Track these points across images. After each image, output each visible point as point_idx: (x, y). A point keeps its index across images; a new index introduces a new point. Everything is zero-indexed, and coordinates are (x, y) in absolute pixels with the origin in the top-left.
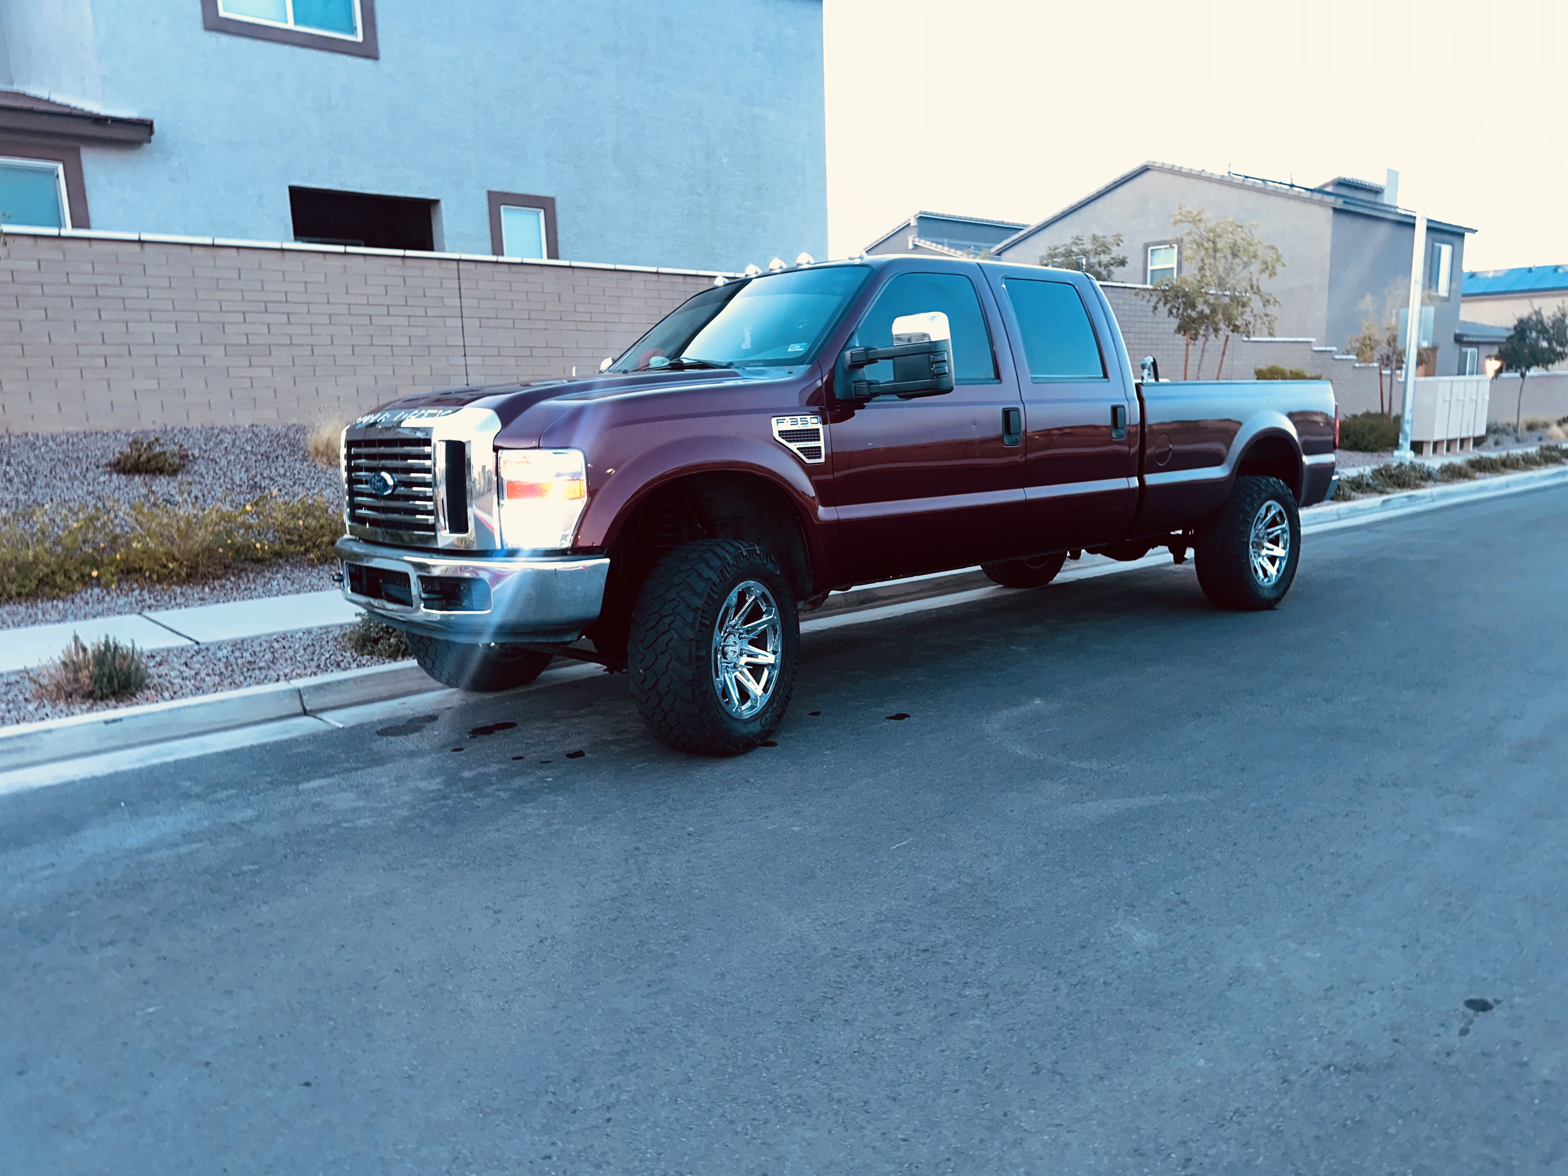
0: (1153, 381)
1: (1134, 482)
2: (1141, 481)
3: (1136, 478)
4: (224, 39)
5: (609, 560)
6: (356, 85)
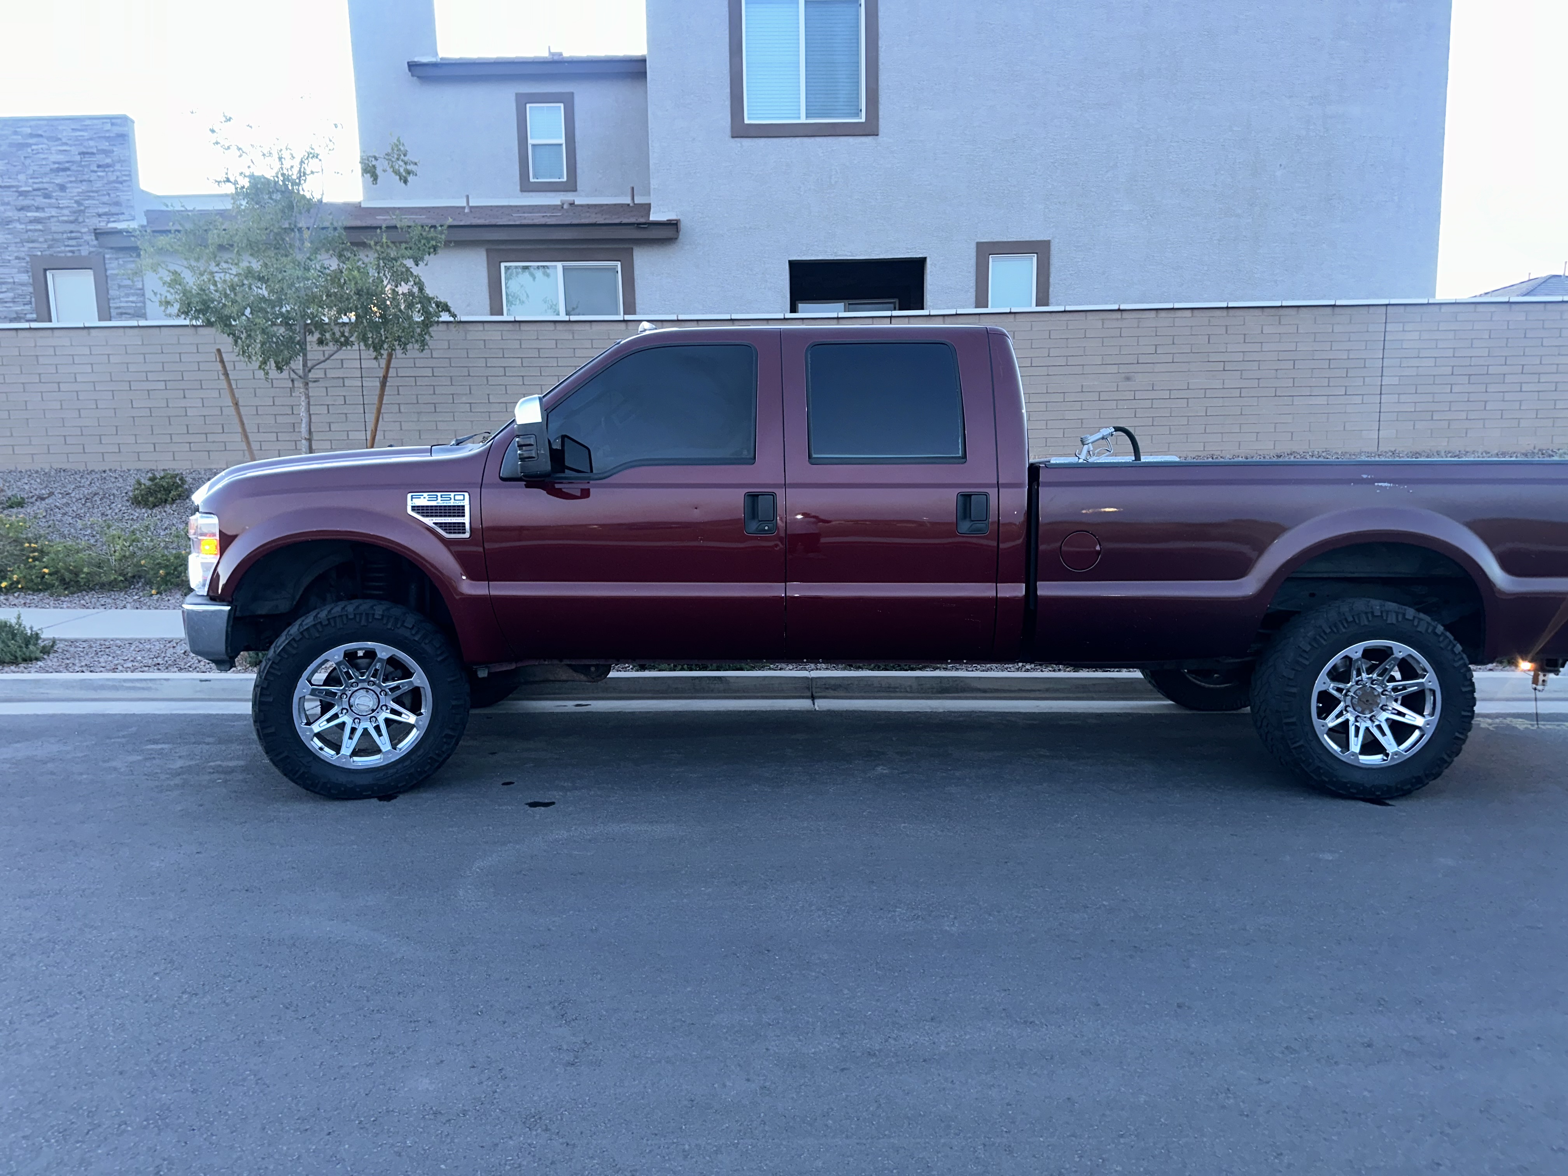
0: (1133, 459)
1: (1019, 590)
2: (1031, 590)
3: (1024, 585)
4: (747, 142)
5: (229, 608)
6: (855, 162)
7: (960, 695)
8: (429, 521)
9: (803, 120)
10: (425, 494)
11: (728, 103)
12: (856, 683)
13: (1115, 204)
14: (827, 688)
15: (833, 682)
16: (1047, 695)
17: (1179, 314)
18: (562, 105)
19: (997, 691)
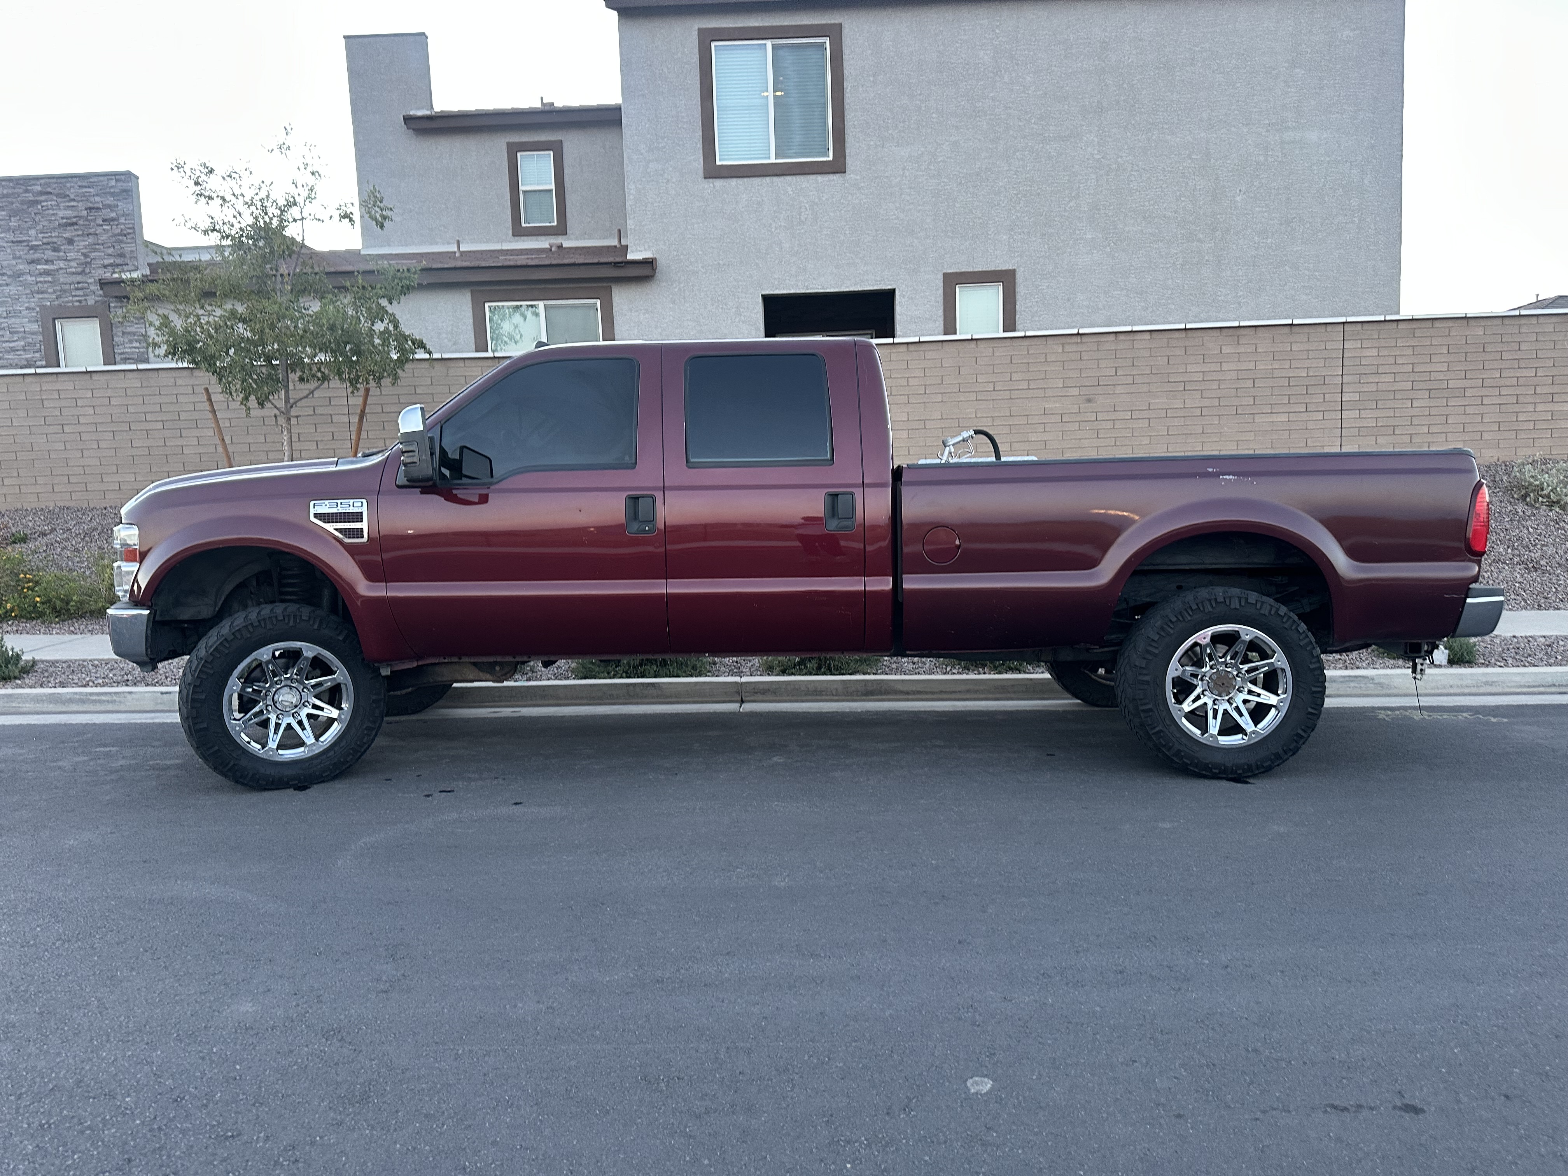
0: (994, 459)
1: (888, 582)
2: (898, 583)
3: (891, 578)
4: (719, 183)
5: (148, 612)
6: (824, 199)
7: (884, 697)
8: (330, 527)
9: (773, 160)
10: (327, 502)
11: (700, 145)
12: (784, 686)
13: (1078, 232)
14: (756, 693)
15: (761, 687)
16: (968, 696)
17: (1138, 336)
18: (551, 153)
19: (919, 692)
